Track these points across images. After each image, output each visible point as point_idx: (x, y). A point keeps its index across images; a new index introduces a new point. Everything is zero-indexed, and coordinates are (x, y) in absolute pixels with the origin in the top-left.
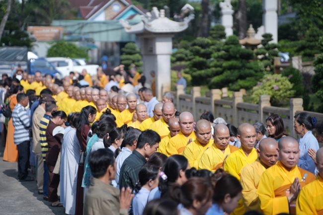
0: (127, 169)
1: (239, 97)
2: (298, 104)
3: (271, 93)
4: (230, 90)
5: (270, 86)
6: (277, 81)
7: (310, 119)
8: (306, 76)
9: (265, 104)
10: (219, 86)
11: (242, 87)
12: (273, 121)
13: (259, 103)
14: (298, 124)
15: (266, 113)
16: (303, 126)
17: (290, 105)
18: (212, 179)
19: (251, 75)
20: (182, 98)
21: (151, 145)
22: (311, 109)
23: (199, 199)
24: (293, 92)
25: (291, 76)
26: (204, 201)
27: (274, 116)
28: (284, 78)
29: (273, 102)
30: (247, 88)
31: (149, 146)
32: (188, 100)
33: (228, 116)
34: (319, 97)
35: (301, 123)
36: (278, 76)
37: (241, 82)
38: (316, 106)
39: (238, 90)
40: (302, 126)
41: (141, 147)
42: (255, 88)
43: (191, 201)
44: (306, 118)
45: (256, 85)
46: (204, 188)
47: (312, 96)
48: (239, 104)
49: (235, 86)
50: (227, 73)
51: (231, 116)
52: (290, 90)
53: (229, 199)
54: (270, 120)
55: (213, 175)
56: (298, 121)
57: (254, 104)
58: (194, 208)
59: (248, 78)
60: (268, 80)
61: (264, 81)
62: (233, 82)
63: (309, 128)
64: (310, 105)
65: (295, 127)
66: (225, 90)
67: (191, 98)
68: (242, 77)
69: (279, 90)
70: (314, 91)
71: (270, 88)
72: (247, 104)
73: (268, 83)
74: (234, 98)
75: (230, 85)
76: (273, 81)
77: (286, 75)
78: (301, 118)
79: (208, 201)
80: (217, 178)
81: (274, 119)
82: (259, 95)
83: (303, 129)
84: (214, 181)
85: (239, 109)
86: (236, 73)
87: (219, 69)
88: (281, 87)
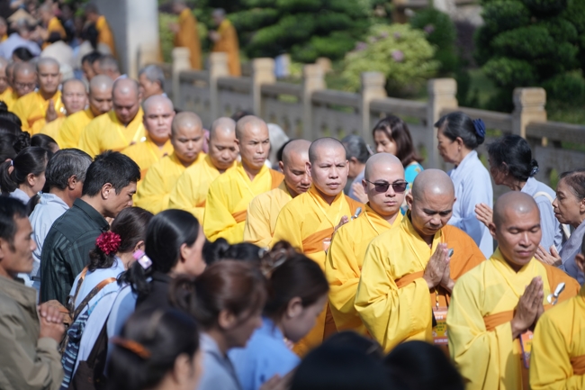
0: (61, 243)
1: (316, 77)
2: (445, 93)
3: (386, 67)
4: (295, 60)
5: (384, 50)
6: (399, 40)
7: (472, 126)
8: (464, 28)
9: (374, 93)
10: (271, 51)
11: (322, 54)
12: (389, 130)
13: (360, 90)
14: (446, 141)
15: (374, 113)
16: (459, 142)
17: (426, 94)
18: (264, 262)
19: (341, 27)
20: (186, 80)
21: (118, 189)
22: (474, 104)
23: (234, 308)
24: (434, 65)
25: (430, 27)
26: (244, 314)
27: (392, 120)
28: (416, 33)
29: (392, 89)
30: (335, 57)
31: (112, 190)
32: (200, 84)
33: (292, 119)
34: (491, 77)
35: (453, 138)
36: (402, 30)
37: (320, 43)
38: (484, 97)
39: (312, 61)
40: (456, 143)
41: (93, 193)
42: (351, 56)
43: (216, 313)
44: (462, 123)
45: (352, 49)
46: (247, 284)
47: (475, 74)
48: (315, 94)
49: (306, 52)
50: (288, 22)
51: (298, 122)
52: (427, 60)
53: (298, 309)
54: (383, 129)
55: (267, 255)
56: (447, 134)
57: (348, 93)
58: (221, 329)
59: (336, 34)
60: (380, 38)
61: (371, 39)
62: (301, 41)
63: (471, 146)
64: (471, 94)
65: (441, 148)
66: (285, 60)
67: (207, 79)
68: (322, 32)
69: (404, 61)
70: (480, 62)
71: (383, 56)
72: (333, 92)
73: (380, 45)
74: (303, 80)
75: (296, 48)
76: (391, 41)
77: (419, 25)
78: (451, 125)
79: (252, 313)
80: (275, 261)
81: (392, 126)
82: (360, 73)
83: (459, 151)
84: (268, 267)
85: (316, 103)
86: (309, 22)
87: (270, 12)
88: (409, 53)
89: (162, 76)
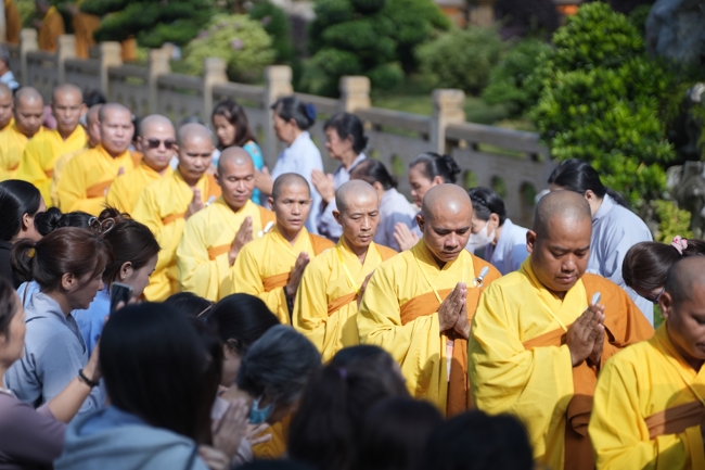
1: (161, 61)
2: (280, 80)
3: (228, 55)
4: (142, 44)
5: (225, 38)
6: (239, 30)
7: (304, 109)
8: (297, 21)
9: (216, 78)
10: (119, 34)
11: (167, 40)
12: (228, 114)
13: (202, 75)
14: (281, 122)
15: (216, 96)
16: (293, 123)
17: (263, 80)
19: (184, 16)
20: (33, 60)
22: (306, 91)
24: (271, 54)
25: (267, 19)
26: (86, 277)
27: (229, 104)
28: (254, 23)
29: (233, 74)
30: (180, 43)
32: (48, 65)
33: (138, 100)
34: (321, 66)
35: (287, 119)
36: (241, 20)
37: (165, 30)
38: (316, 84)
39: (158, 46)
40: (289, 125)
42: (195, 43)
44: (295, 106)
45: (195, 37)
46: (89, 249)
47: (309, 63)
48: (161, 77)
49: (152, 38)
50: (134, 9)
51: (145, 103)
52: (265, 48)
53: (130, 272)
54: (222, 113)
55: (95, 223)
56: (282, 116)
57: (192, 78)
58: (63, 290)
59: (178, 23)
60: (221, 27)
61: (213, 27)
62: (148, 27)
63: (303, 127)
64: (304, 82)
65: (277, 129)
66: (132, 45)
67: (55, 60)
68: (167, 18)
69: (243, 49)
70: (312, 52)
71: (224, 43)
72: (178, 77)
73: (221, 34)
74: (148, 64)
75: (142, 33)
76: (230, 30)
77: (257, 17)
78: (285, 108)
79: (94, 276)
80: (103, 227)
81: (231, 110)
82: (203, 59)
83: (292, 131)
85: (162, 86)
86: (153, 9)
88: (248, 42)
89: (7, 54)
